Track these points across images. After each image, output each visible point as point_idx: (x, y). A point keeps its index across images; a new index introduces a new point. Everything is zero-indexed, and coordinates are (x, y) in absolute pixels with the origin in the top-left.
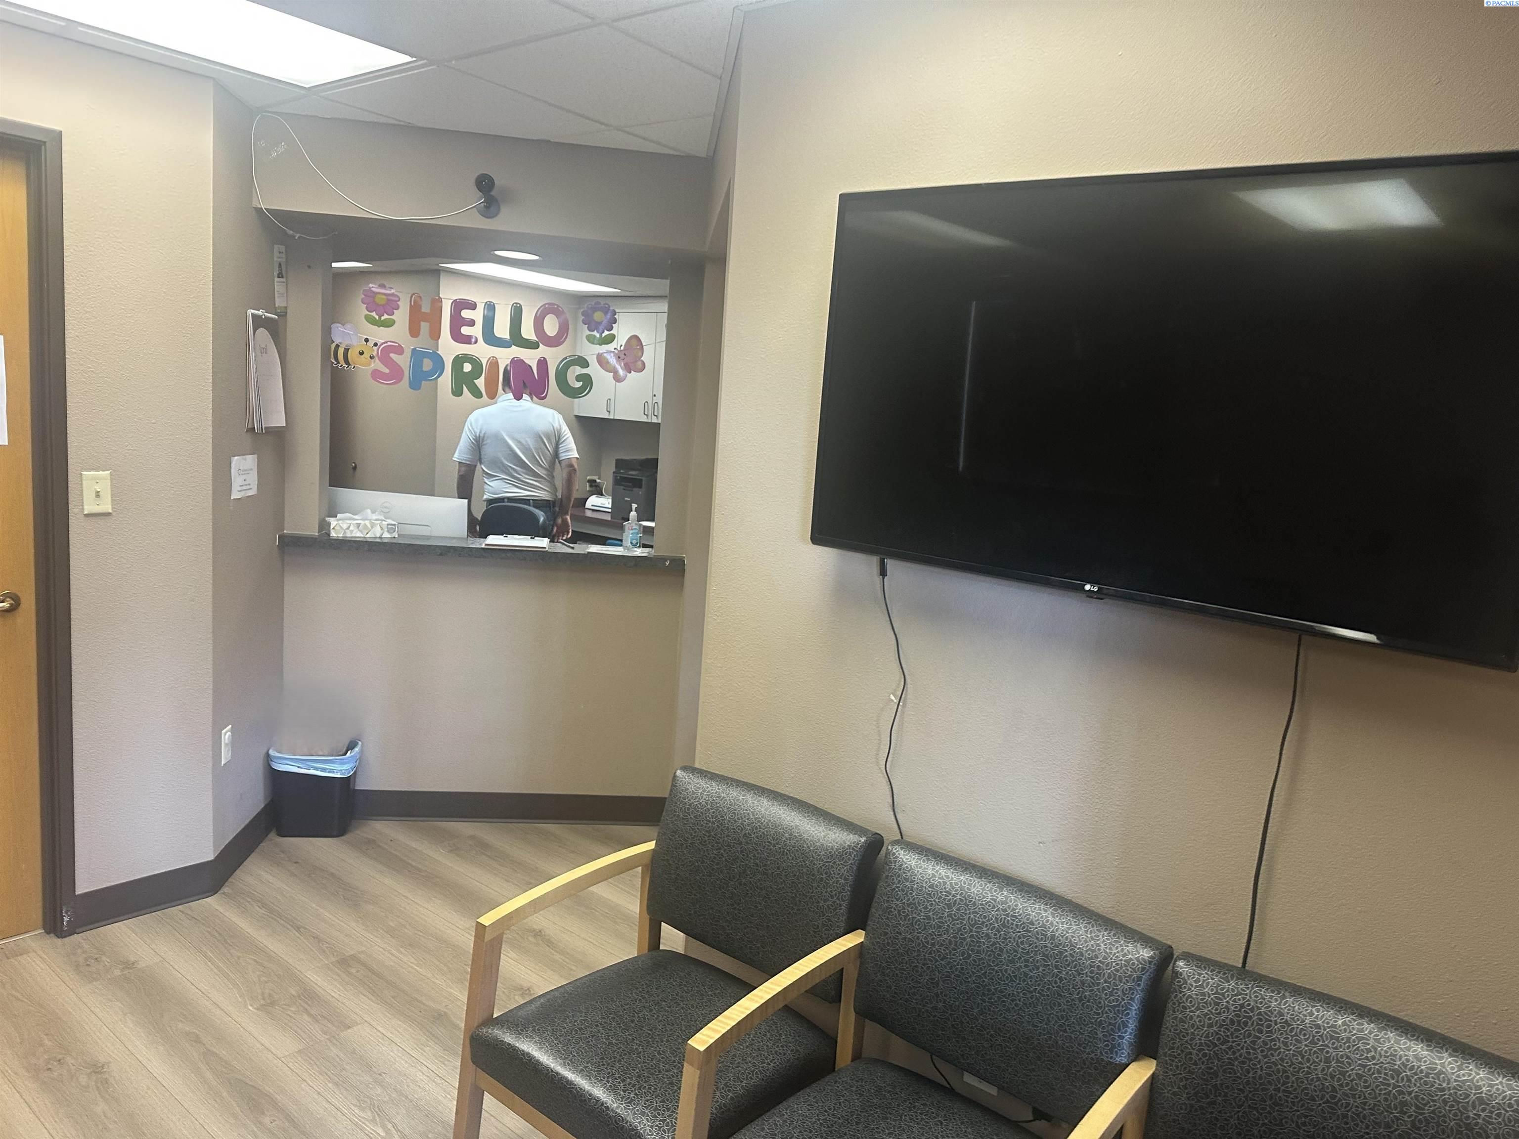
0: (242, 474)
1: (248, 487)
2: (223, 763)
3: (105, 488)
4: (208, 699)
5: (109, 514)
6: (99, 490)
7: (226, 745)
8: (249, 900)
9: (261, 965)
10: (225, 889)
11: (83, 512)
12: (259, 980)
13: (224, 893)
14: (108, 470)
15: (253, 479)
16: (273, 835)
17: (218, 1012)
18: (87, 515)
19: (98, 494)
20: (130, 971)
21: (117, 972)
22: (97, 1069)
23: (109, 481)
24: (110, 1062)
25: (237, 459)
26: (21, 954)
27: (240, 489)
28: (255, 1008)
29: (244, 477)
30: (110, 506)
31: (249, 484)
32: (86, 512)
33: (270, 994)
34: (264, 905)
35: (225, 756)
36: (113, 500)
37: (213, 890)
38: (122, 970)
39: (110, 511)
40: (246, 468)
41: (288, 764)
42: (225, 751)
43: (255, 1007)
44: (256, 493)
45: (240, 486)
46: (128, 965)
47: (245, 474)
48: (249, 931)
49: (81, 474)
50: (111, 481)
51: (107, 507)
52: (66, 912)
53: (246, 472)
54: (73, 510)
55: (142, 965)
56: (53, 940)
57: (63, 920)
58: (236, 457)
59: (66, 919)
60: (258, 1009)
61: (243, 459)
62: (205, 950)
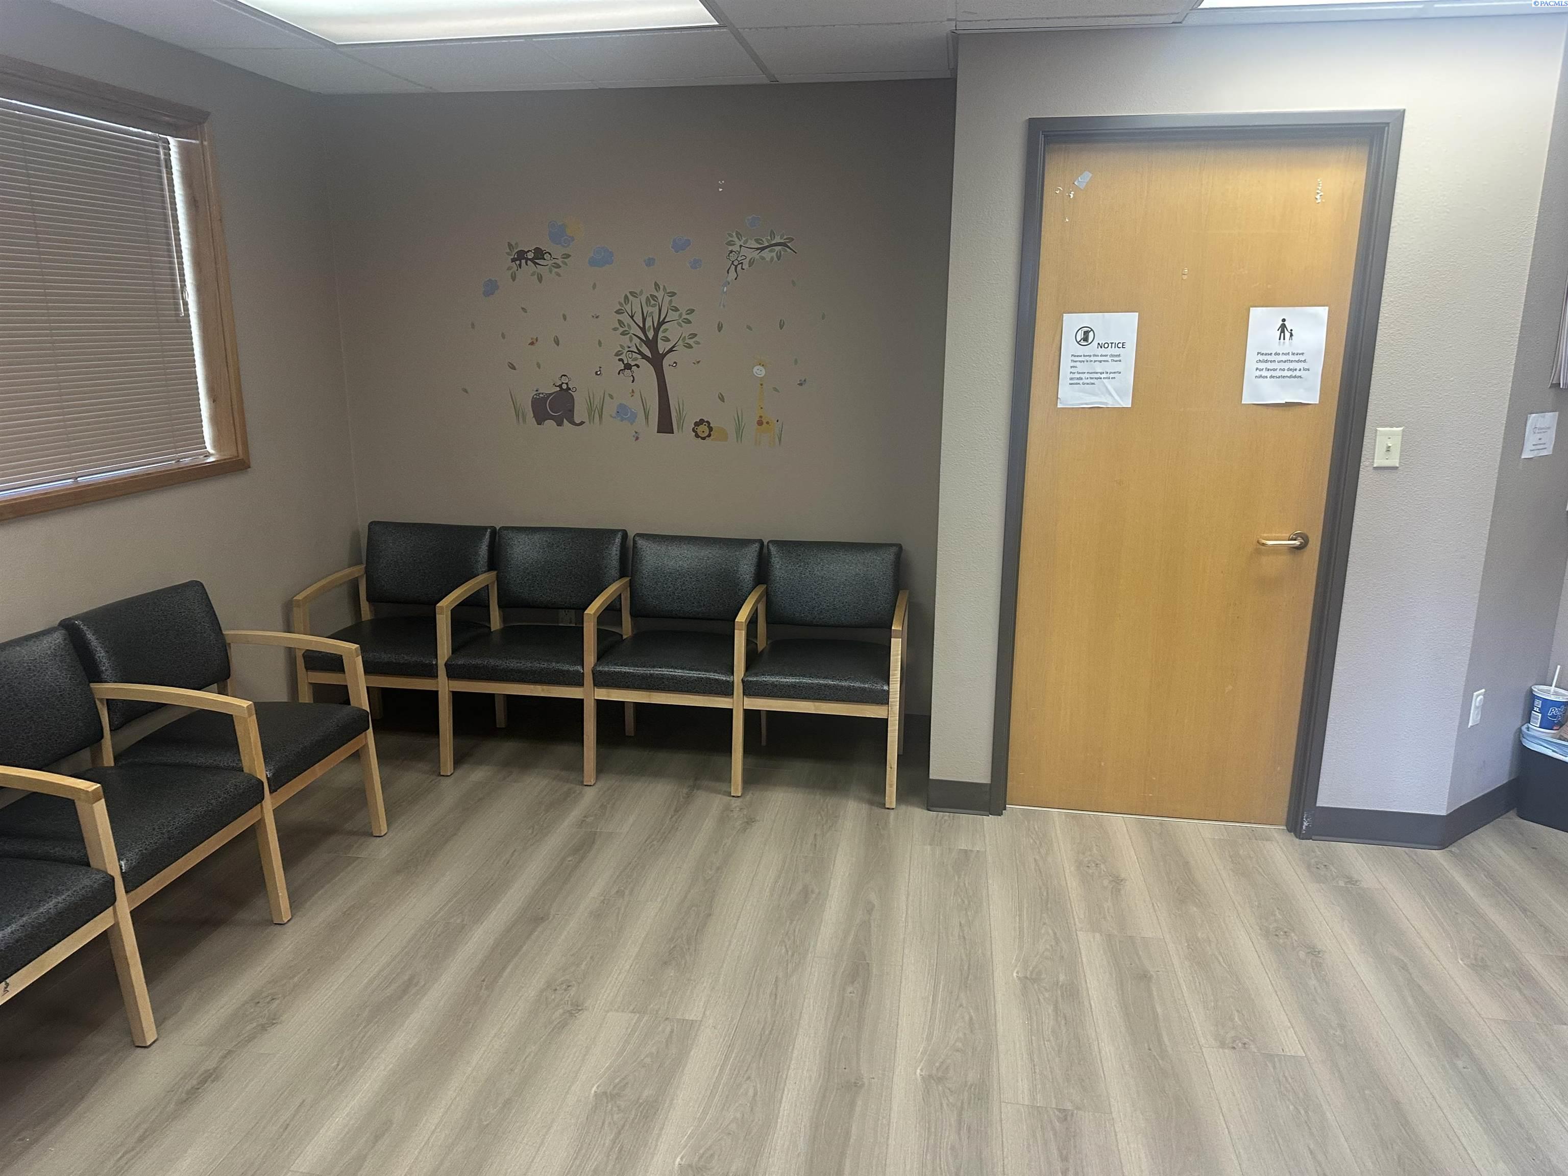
0: (1538, 433)
1: (1542, 447)
2: (1470, 724)
3: (1395, 443)
4: (1464, 658)
5: (1396, 468)
6: (1390, 445)
7: (1477, 708)
8: (1476, 866)
9: (1478, 929)
10: (1453, 848)
11: (1373, 465)
12: (1474, 942)
13: (1451, 851)
14: (1400, 427)
15: (1549, 438)
16: (1512, 814)
17: (1427, 952)
18: (1376, 468)
19: (1388, 449)
20: (1353, 886)
21: (1341, 883)
22: (1314, 952)
23: (1401, 436)
24: (1326, 952)
25: (1534, 417)
26: (1267, 840)
27: (1534, 448)
28: (1465, 964)
29: (1539, 436)
30: (1398, 461)
31: (1545, 444)
32: (1375, 466)
33: (1482, 958)
34: (1490, 876)
35: (1474, 718)
36: (1401, 455)
37: (1442, 845)
38: (1346, 883)
39: (1398, 466)
40: (1542, 427)
41: (1541, 745)
42: (1474, 713)
43: (1465, 962)
44: (1551, 453)
45: (1534, 445)
46: (1351, 881)
47: (1541, 433)
48: (1472, 894)
49: (1376, 430)
50: (1402, 438)
51: (1395, 462)
52: (1306, 819)
53: (1543, 430)
54: (1364, 463)
55: (1364, 885)
56: (1291, 836)
57: (1302, 824)
58: (1534, 415)
59: (1305, 824)
60: (1468, 966)
61: (1541, 417)
62: (1424, 894)
